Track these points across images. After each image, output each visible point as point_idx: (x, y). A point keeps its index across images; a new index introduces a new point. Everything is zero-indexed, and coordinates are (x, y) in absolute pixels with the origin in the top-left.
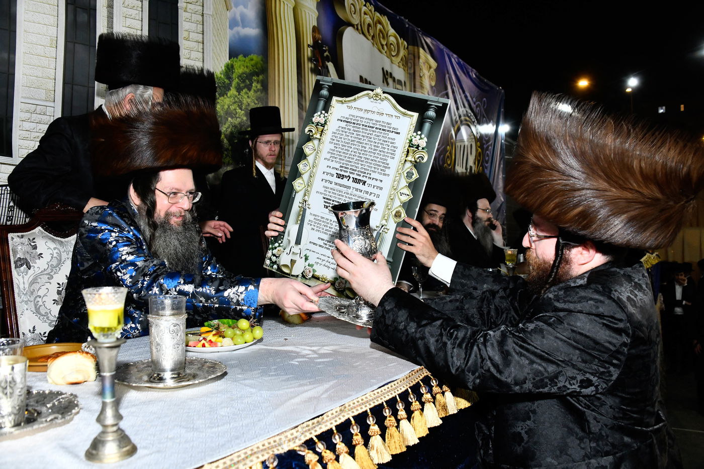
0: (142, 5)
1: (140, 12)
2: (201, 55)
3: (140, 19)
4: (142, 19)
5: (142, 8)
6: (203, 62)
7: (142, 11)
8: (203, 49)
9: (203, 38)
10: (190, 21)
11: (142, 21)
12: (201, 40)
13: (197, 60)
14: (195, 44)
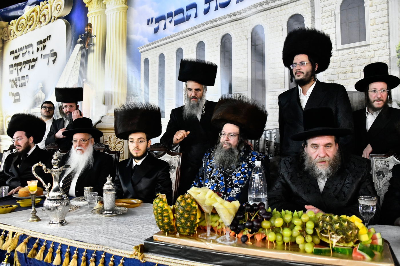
0: (335, 18)
1: (334, 23)
2: (387, 31)
3: (334, 27)
4: (335, 26)
5: (335, 19)
6: (389, 35)
7: (335, 21)
8: (388, 26)
9: (388, 19)
10: (376, 11)
11: (335, 27)
12: (387, 20)
13: (383, 35)
14: (381, 26)
